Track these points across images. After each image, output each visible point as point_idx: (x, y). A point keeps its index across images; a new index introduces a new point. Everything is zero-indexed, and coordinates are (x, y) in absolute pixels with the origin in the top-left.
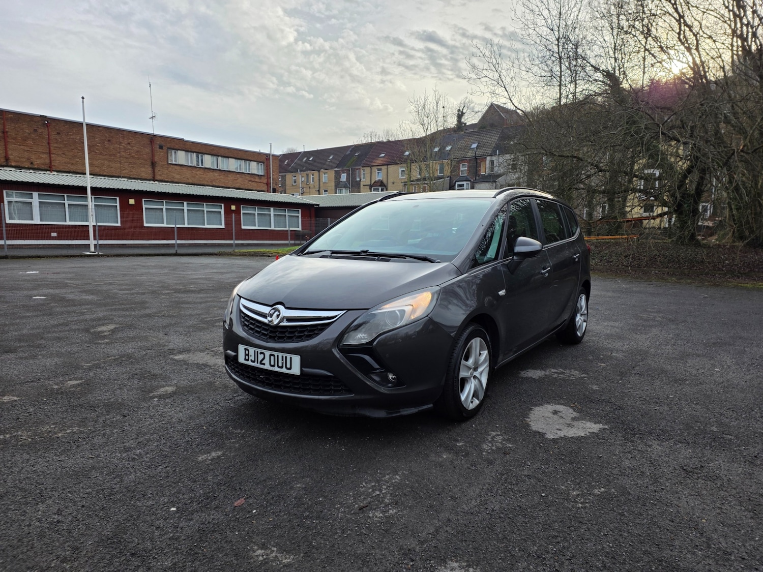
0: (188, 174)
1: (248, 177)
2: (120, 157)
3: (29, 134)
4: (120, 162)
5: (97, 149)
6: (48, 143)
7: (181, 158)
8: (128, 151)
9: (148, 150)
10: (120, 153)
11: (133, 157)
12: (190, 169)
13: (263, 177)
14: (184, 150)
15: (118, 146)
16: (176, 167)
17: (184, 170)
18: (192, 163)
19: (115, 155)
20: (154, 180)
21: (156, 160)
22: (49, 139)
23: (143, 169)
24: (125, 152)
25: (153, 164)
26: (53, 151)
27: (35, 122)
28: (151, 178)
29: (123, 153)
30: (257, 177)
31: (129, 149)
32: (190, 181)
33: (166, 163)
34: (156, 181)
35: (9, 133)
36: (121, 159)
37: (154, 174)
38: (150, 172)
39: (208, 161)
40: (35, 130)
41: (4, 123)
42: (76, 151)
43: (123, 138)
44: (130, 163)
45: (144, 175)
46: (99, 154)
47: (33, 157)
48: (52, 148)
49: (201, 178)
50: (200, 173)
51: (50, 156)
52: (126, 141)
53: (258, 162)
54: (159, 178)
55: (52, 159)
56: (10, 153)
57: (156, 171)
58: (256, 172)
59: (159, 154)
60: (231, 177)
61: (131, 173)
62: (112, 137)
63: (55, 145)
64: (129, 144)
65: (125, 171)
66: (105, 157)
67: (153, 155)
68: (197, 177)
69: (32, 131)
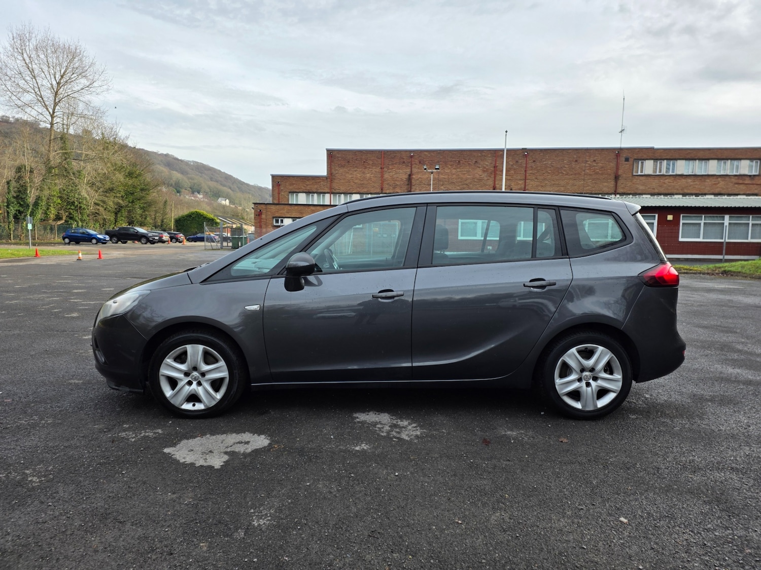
0: (654, 183)
1: (733, 180)
2: (584, 175)
3: (512, 165)
4: (584, 180)
5: (564, 170)
6: (525, 171)
7: (648, 167)
8: (594, 168)
9: (613, 164)
10: (584, 171)
11: (597, 173)
12: (657, 178)
13: (757, 177)
14: (652, 159)
15: (584, 165)
16: (641, 178)
17: (650, 180)
18: (660, 171)
19: (579, 174)
20: (615, 194)
21: (620, 173)
22: (526, 167)
23: (606, 184)
24: (590, 169)
25: (617, 178)
26: (528, 177)
27: (518, 155)
28: (613, 191)
29: (588, 171)
30: (748, 179)
31: (594, 166)
32: (656, 191)
33: (631, 175)
34: (618, 194)
35: (498, 167)
36: (586, 176)
37: (616, 188)
38: (612, 186)
39: (682, 167)
40: (517, 162)
41: (496, 160)
42: (547, 174)
43: (590, 157)
44: (593, 179)
45: (606, 190)
46: (566, 175)
47: (513, 184)
48: (527, 175)
49: (669, 186)
50: (670, 181)
51: (525, 181)
52: (592, 159)
53: (751, 159)
54: (621, 191)
55: (527, 184)
56: (497, 183)
57: (618, 184)
58: (747, 172)
59: (624, 167)
60: (709, 182)
61: (593, 189)
62: (579, 157)
63: (531, 172)
64: (595, 161)
65: (588, 188)
66: (571, 177)
67: (617, 169)
68: (665, 185)
69: (515, 162)
